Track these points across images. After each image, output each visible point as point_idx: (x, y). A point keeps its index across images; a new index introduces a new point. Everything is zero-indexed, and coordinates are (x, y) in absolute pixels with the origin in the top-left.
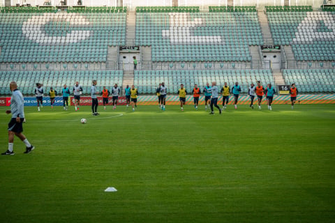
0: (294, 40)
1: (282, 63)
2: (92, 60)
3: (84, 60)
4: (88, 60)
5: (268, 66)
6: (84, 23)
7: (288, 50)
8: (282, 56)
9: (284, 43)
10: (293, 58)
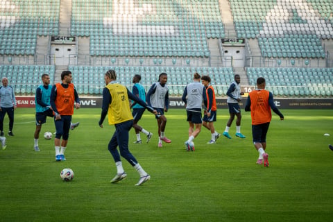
0: (262, 32)
1: (247, 59)
2: (18, 52)
3: (7, 52)
4: (12, 52)
5: (229, 64)
6: (8, 7)
7: (253, 44)
8: (246, 52)
9: (249, 36)
10: (260, 54)
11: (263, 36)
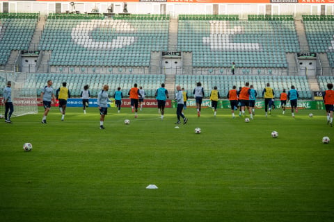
1: (318, 70)
2: (136, 64)
3: (128, 64)
4: (132, 64)
5: (303, 73)
7: (323, 57)
8: (317, 64)
9: (319, 51)
10: (328, 66)
11: (331, 51)
